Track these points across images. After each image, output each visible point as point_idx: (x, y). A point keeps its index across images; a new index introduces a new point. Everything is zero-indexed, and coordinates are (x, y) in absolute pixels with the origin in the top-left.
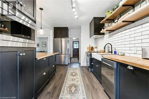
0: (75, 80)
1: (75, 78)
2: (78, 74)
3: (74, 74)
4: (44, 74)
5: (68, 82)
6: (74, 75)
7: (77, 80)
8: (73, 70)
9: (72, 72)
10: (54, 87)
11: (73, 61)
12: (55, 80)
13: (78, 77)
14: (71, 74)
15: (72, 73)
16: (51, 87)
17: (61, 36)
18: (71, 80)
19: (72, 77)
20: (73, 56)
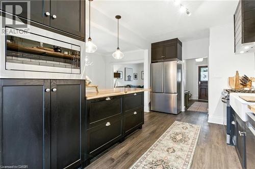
0: (174, 151)
1: (177, 147)
2: (190, 141)
3: (179, 137)
4: (107, 125)
5: (155, 153)
6: (179, 139)
7: (179, 153)
8: (183, 128)
9: (178, 131)
10: (126, 152)
11: (195, 108)
12: (135, 139)
13: (186, 147)
14: (172, 135)
15: (177, 134)
16: (121, 149)
17: (163, 58)
18: (166, 149)
19: (171, 144)
20: (199, 98)
